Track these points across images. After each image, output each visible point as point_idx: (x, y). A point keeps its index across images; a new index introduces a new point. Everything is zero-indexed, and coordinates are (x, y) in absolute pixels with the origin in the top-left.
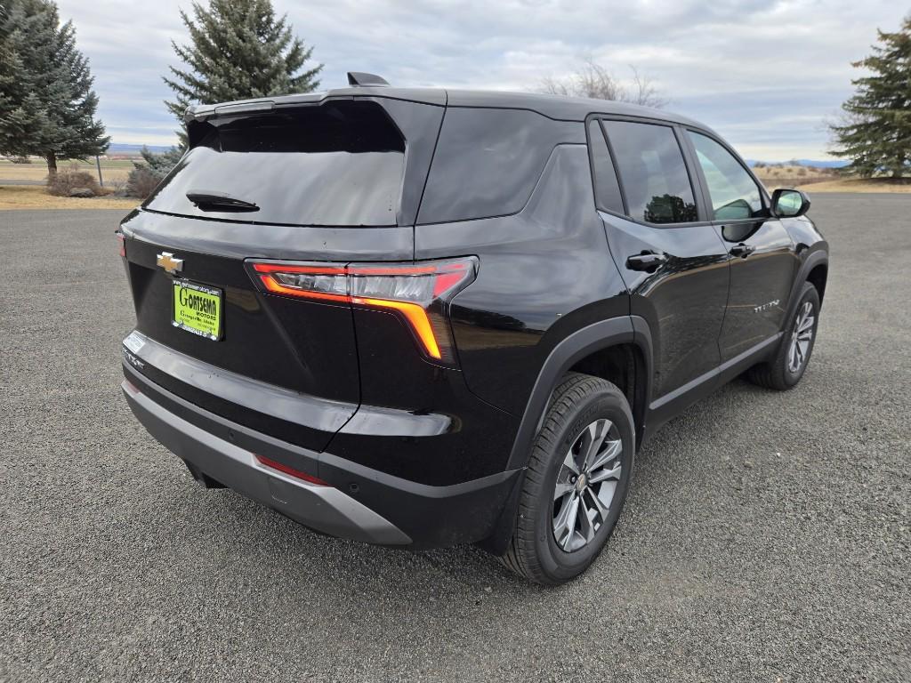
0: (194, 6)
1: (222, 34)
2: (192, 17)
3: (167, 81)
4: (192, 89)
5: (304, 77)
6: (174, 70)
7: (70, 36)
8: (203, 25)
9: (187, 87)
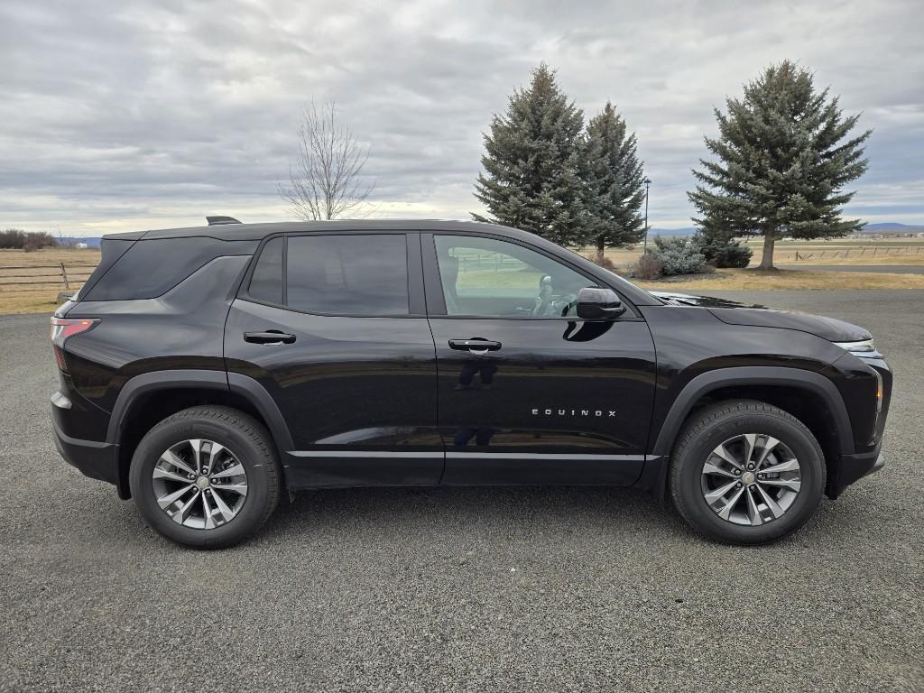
0: (728, 101)
1: (748, 122)
2: (725, 112)
3: (695, 173)
4: (717, 178)
5: (845, 147)
6: (703, 162)
7: (632, 146)
8: (734, 117)
9: (713, 177)
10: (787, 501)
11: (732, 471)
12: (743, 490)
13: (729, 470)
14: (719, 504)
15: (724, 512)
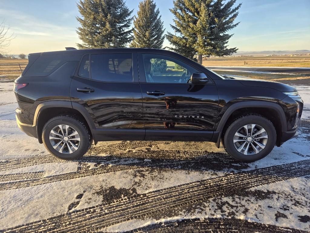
10: (265, 143)
11: (244, 139)
12: (249, 143)
13: (242, 139)
14: (243, 151)
15: (246, 153)
